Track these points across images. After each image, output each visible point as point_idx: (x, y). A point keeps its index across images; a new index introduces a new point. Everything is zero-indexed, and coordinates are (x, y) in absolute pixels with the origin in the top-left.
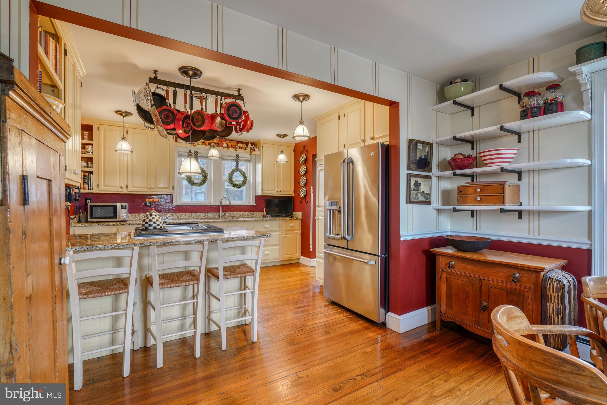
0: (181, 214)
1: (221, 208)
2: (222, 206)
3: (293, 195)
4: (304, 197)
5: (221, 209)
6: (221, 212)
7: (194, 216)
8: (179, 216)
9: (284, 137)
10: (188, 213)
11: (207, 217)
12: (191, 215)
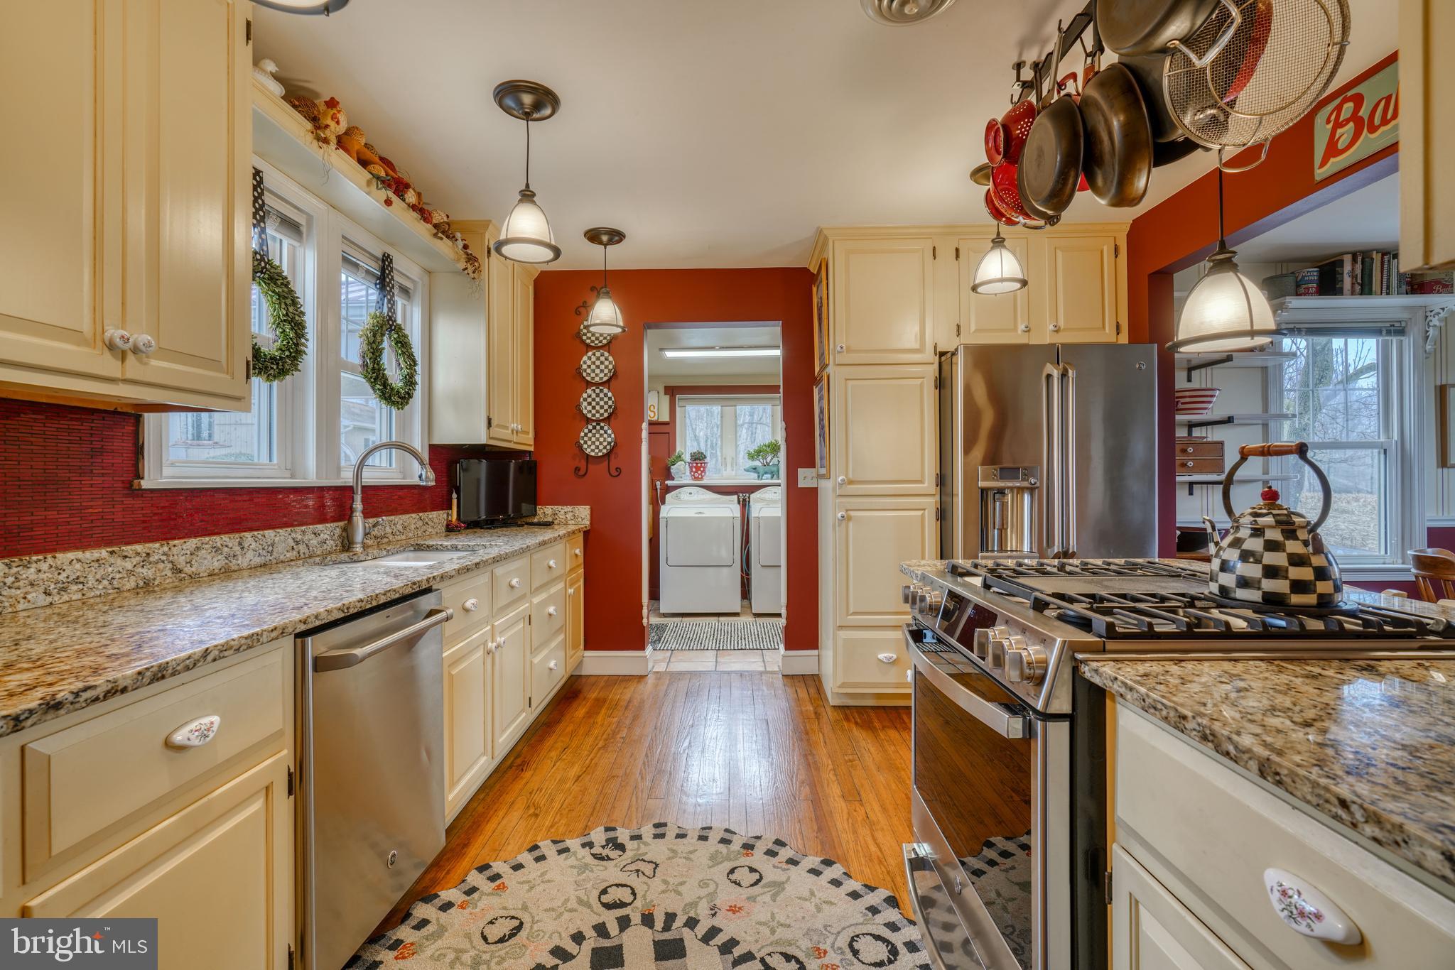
0: (192, 543)
1: (358, 498)
2: (366, 489)
3: (532, 449)
4: (604, 456)
5: (358, 505)
6: (358, 518)
7: (250, 555)
8: (180, 561)
9: (611, 242)
10: (225, 538)
11: (302, 548)
12: (237, 548)
